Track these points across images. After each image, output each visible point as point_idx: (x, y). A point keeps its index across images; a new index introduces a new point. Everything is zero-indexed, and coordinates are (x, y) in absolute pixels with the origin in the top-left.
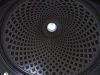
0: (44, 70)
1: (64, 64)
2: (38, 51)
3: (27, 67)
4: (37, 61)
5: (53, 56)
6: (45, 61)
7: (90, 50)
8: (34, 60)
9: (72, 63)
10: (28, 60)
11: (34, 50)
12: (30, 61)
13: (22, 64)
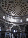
0: (17, 13)
2: (14, 6)
3: (11, 13)
4: (14, 10)
5: (20, 8)
6: (17, 10)
8: (13, 10)
9: (25, 11)
10: (10, 10)
11: (12, 6)
12: (11, 11)
13: (8, 12)
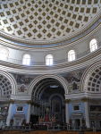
1: (42, 20)
7: (80, 18)
